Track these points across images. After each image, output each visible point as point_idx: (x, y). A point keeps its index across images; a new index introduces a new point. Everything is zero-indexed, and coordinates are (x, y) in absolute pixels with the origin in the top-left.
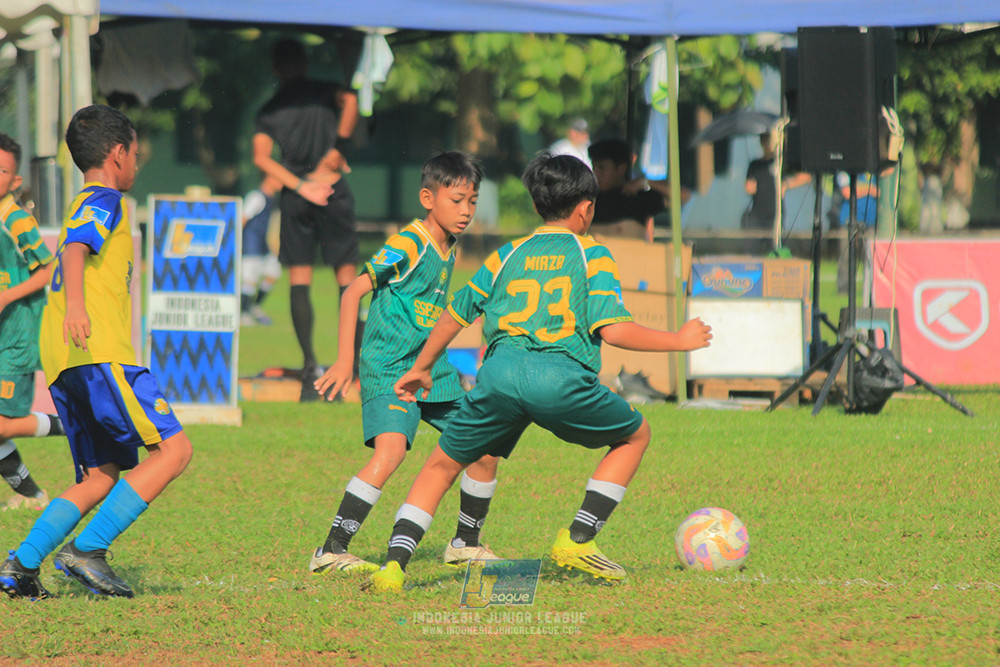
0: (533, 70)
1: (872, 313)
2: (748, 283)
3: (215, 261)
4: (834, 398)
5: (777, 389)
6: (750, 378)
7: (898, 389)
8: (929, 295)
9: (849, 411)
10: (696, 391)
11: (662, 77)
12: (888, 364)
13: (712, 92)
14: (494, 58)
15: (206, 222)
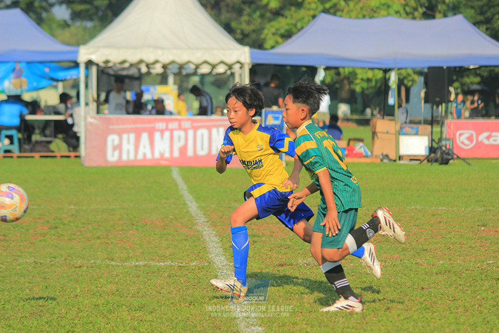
0: (359, 76)
1: (446, 139)
2: (415, 131)
3: (279, 126)
4: (436, 161)
5: (422, 159)
6: (415, 156)
7: (452, 158)
8: (461, 135)
9: (440, 164)
10: (401, 158)
11: (393, 78)
12: (450, 152)
13: (406, 82)
14: (350, 73)
15: (277, 115)
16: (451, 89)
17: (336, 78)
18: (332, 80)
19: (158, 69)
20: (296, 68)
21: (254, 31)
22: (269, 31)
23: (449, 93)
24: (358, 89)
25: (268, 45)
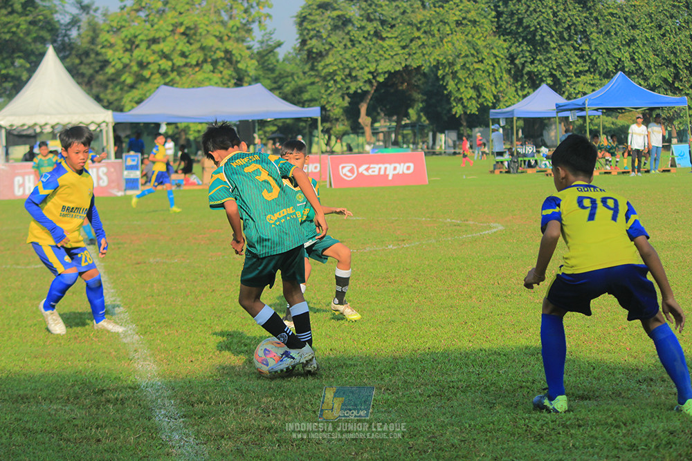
14: (185, 127)
15: (134, 158)
16: (256, 135)
17: (176, 131)
18: (173, 132)
19: (48, 129)
20: (147, 125)
21: (116, 100)
22: (127, 99)
23: (254, 138)
24: (191, 138)
25: (126, 109)
